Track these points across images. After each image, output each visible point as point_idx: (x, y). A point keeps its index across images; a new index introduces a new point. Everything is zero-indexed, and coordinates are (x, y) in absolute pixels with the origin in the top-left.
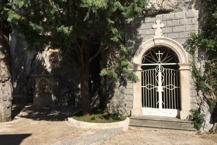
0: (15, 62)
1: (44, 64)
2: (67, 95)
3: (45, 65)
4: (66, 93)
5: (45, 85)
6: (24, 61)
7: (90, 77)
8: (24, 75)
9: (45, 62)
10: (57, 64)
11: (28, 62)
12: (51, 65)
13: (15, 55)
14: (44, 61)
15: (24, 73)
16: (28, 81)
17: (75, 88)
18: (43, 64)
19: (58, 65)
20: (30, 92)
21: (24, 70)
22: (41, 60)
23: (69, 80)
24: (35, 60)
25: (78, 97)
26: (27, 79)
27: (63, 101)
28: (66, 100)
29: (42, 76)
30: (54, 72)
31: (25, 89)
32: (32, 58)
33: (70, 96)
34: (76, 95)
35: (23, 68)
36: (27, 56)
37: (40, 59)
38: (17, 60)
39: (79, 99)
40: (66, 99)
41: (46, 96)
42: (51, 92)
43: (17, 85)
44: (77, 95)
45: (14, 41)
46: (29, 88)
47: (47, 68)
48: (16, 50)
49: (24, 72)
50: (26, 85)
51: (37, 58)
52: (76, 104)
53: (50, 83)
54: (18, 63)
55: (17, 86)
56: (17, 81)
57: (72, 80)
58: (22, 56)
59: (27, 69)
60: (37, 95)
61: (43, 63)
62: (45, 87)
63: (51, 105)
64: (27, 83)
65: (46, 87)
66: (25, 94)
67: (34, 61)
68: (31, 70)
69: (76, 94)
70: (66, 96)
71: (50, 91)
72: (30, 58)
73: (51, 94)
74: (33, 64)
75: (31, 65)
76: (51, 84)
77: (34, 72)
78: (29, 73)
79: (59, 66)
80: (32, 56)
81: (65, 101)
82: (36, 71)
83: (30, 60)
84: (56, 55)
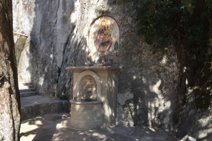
0: (41, 48)
1: (85, 48)
2: (131, 104)
3: (87, 50)
4: (128, 101)
5: (91, 86)
6: (53, 47)
7: (184, 71)
8: (54, 67)
9: (88, 44)
10: (109, 48)
11: (60, 48)
12: (98, 50)
13: (40, 38)
14: (86, 44)
15: (53, 64)
16: (59, 75)
17: (145, 92)
18: (83, 49)
19: (111, 50)
20: (63, 94)
21: (54, 59)
22: (80, 43)
23: (135, 77)
24: (69, 44)
25: (154, 111)
26: (57, 74)
27: (123, 116)
28: (130, 115)
29: (85, 70)
30: (103, 61)
31: (55, 88)
32: (65, 42)
33: (138, 107)
34: (149, 107)
35: (51, 56)
36: (56, 39)
37: (79, 41)
38: (43, 44)
39: (155, 114)
40: (130, 112)
41: (96, 107)
42: (103, 99)
43: (44, 81)
44: (151, 107)
45: (39, 19)
46: (61, 88)
47: (91, 55)
48: (41, 30)
49: (53, 62)
50: (57, 82)
51: (73, 41)
52: (150, 123)
53: (102, 82)
54: (44, 50)
55: (44, 83)
56: (44, 75)
57: (140, 77)
58: (50, 39)
59: (57, 58)
60: (78, 107)
61: (84, 46)
62: (90, 89)
63: (104, 124)
64: (58, 79)
65: (92, 89)
66: (56, 95)
67: (67, 46)
68: (63, 60)
69: (149, 104)
70: (130, 107)
71: (101, 97)
72: (62, 42)
73: (102, 104)
74: (66, 50)
75: (64, 52)
76: (102, 85)
77: (68, 63)
78: (61, 64)
79: (113, 51)
80: (64, 38)
81: (127, 117)
82: (72, 62)
83: (62, 44)
84: (107, 31)
